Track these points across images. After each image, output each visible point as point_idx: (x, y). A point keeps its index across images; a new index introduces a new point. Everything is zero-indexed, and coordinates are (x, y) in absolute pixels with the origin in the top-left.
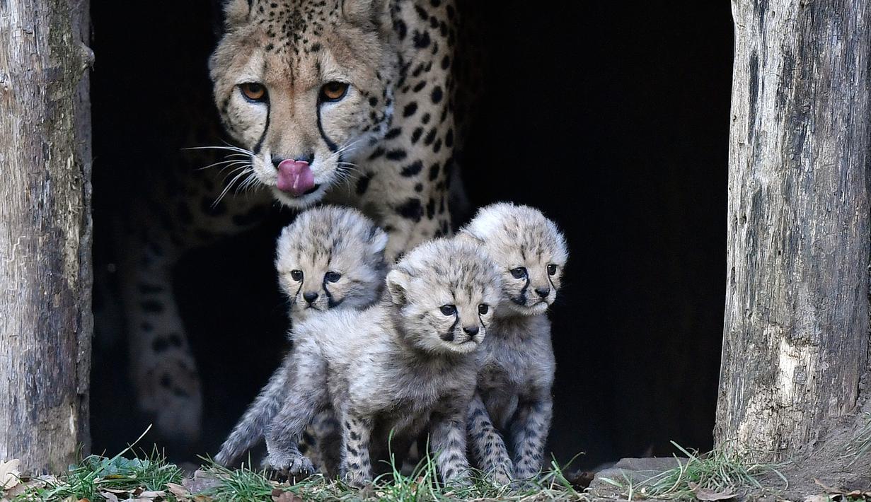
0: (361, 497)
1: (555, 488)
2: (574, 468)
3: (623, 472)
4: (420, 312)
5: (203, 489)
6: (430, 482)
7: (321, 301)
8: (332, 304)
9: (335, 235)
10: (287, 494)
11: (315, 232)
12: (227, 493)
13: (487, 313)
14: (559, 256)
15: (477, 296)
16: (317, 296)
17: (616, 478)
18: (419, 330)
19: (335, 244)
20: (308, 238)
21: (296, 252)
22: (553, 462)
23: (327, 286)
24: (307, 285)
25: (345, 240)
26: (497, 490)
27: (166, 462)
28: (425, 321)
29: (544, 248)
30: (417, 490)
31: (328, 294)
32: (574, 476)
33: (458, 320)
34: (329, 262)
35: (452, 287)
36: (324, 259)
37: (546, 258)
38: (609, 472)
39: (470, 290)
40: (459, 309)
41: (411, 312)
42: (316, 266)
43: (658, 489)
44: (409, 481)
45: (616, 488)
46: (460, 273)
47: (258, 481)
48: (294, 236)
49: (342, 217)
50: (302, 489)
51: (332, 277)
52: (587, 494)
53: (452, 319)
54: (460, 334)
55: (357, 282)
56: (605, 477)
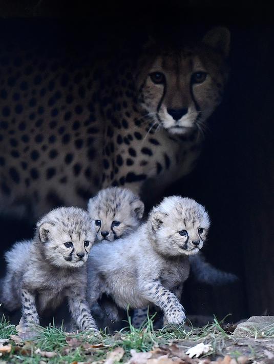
0: (113, 340)
1: (216, 333)
2: (226, 322)
3: (252, 324)
4: (54, 246)
5: (29, 337)
6: (149, 331)
7: (110, 236)
8: (116, 238)
9: (117, 202)
10: (74, 339)
11: (107, 200)
12: (42, 339)
13: (89, 246)
14: (205, 223)
15: (83, 237)
16: (108, 233)
17: (248, 327)
18: (53, 255)
19: (117, 207)
20: (104, 203)
21: (98, 210)
22: (215, 320)
23: (113, 228)
24: (103, 227)
25: (122, 204)
26: (185, 335)
27: (10, 323)
28: (56, 251)
29: (196, 219)
30: (143, 336)
31: (114, 232)
32: (226, 327)
33: (73, 249)
34: (114, 215)
35: (70, 233)
36: (112, 214)
37: (197, 225)
38: (244, 324)
39: (79, 234)
40: (74, 244)
41: (50, 245)
42: (108, 218)
43: (271, 332)
44: (138, 331)
45: (248, 332)
46: (74, 226)
47: (59, 333)
48: (97, 202)
49: (121, 192)
50: (82, 337)
51: (116, 223)
52: (233, 336)
53: (70, 249)
54: (75, 257)
55: (129, 226)
56: (242, 326)
